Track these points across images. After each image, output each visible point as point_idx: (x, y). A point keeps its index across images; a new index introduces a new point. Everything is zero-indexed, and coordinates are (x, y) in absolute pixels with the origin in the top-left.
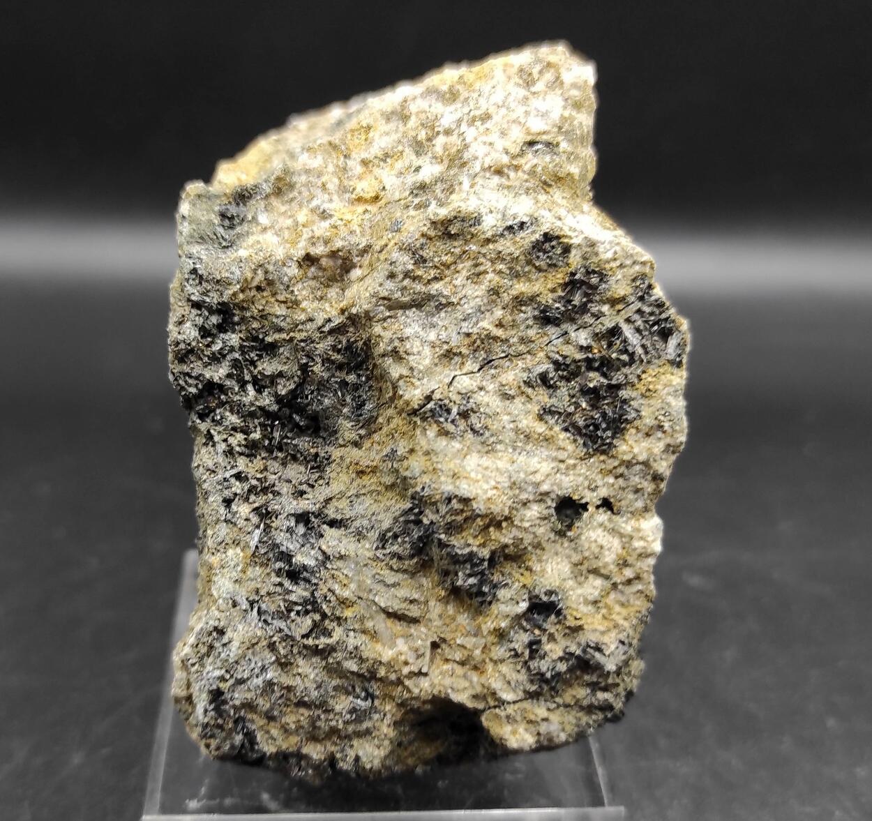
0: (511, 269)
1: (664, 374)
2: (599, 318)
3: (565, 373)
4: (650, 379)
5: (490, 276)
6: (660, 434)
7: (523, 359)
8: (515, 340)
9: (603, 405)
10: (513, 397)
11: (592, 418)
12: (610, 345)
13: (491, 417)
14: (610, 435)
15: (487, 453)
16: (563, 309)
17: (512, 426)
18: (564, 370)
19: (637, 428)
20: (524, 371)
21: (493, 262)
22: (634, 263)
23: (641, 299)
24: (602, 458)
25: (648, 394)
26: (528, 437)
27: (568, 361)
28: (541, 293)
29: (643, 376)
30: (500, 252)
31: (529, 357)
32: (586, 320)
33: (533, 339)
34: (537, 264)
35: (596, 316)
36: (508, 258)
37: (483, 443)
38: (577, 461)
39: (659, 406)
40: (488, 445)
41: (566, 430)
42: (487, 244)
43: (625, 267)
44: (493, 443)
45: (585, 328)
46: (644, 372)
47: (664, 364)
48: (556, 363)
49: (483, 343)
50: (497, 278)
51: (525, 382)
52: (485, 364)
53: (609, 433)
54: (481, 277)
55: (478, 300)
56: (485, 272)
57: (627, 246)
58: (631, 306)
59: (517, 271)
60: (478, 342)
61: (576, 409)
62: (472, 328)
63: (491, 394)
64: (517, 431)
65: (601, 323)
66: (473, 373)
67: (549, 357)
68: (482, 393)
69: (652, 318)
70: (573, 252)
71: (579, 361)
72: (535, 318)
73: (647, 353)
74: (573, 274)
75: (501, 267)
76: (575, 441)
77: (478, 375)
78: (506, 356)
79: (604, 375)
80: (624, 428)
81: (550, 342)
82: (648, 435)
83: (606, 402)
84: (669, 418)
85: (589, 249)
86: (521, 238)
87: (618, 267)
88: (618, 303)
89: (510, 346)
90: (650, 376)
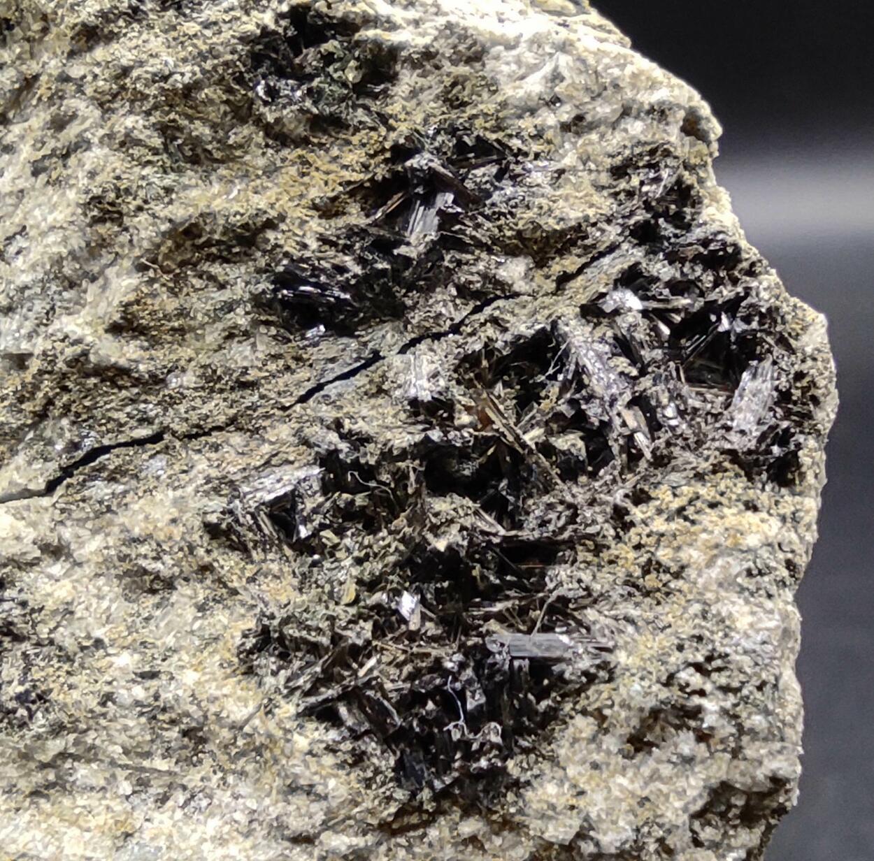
0: (167, 130)
1: (713, 505)
2: (488, 302)
3: (360, 500)
4: (659, 525)
5: (94, 156)
6: (686, 743)
7: (216, 448)
8: (189, 379)
9: (486, 618)
10: (170, 585)
11: (437, 666)
12: (527, 398)
13: (69, 659)
14: (496, 739)
15: (35, 793)
16: (358, 270)
17: (139, 692)
18: (355, 489)
19: (600, 717)
20: (217, 490)
21: (105, 104)
22: (626, 112)
23: (645, 235)
24: (470, 827)
25: (651, 581)
26: (195, 736)
27: (370, 456)
28: (282, 218)
29: (637, 513)
30: (126, 71)
31: (237, 439)
32: (440, 308)
33: (253, 375)
34: (270, 118)
35: (476, 295)
36: (152, 91)
37: (26, 756)
38: (370, 839)
39: (687, 630)
40: (44, 766)
41: (325, 714)
42: (90, 49)
43: (592, 127)
44: (63, 755)
45: (437, 337)
46: (639, 497)
47: (717, 469)
48: (329, 460)
49: (65, 389)
50: (117, 162)
51: (212, 530)
52: (76, 465)
53: (493, 733)
54: (72, 161)
55: (51, 238)
56: (82, 144)
57: (599, 54)
58: (606, 260)
59: (196, 142)
60: (47, 385)
61: (379, 631)
62: (30, 336)
63: (88, 570)
64: (154, 712)
65: (495, 321)
66: (27, 494)
67: (306, 442)
68: (57, 569)
69: (683, 301)
70: (407, 79)
71: (404, 455)
72: (258, 302)
73: (654, 426)
74: (401, 153)
75: (129, 122)
76: (359, 759)
77: (46, 501)
78: (156, 438)
79: (497, 508)
80: (552, 715)
81: (320, 387)
82: (638, 743)
83: (499, 607)
84: (722, 679)
85: (463, 69)
86: (207, 25)
87: (565, 127)
88: (561, 253)
89: (170, 403)
90: (659, 512)
